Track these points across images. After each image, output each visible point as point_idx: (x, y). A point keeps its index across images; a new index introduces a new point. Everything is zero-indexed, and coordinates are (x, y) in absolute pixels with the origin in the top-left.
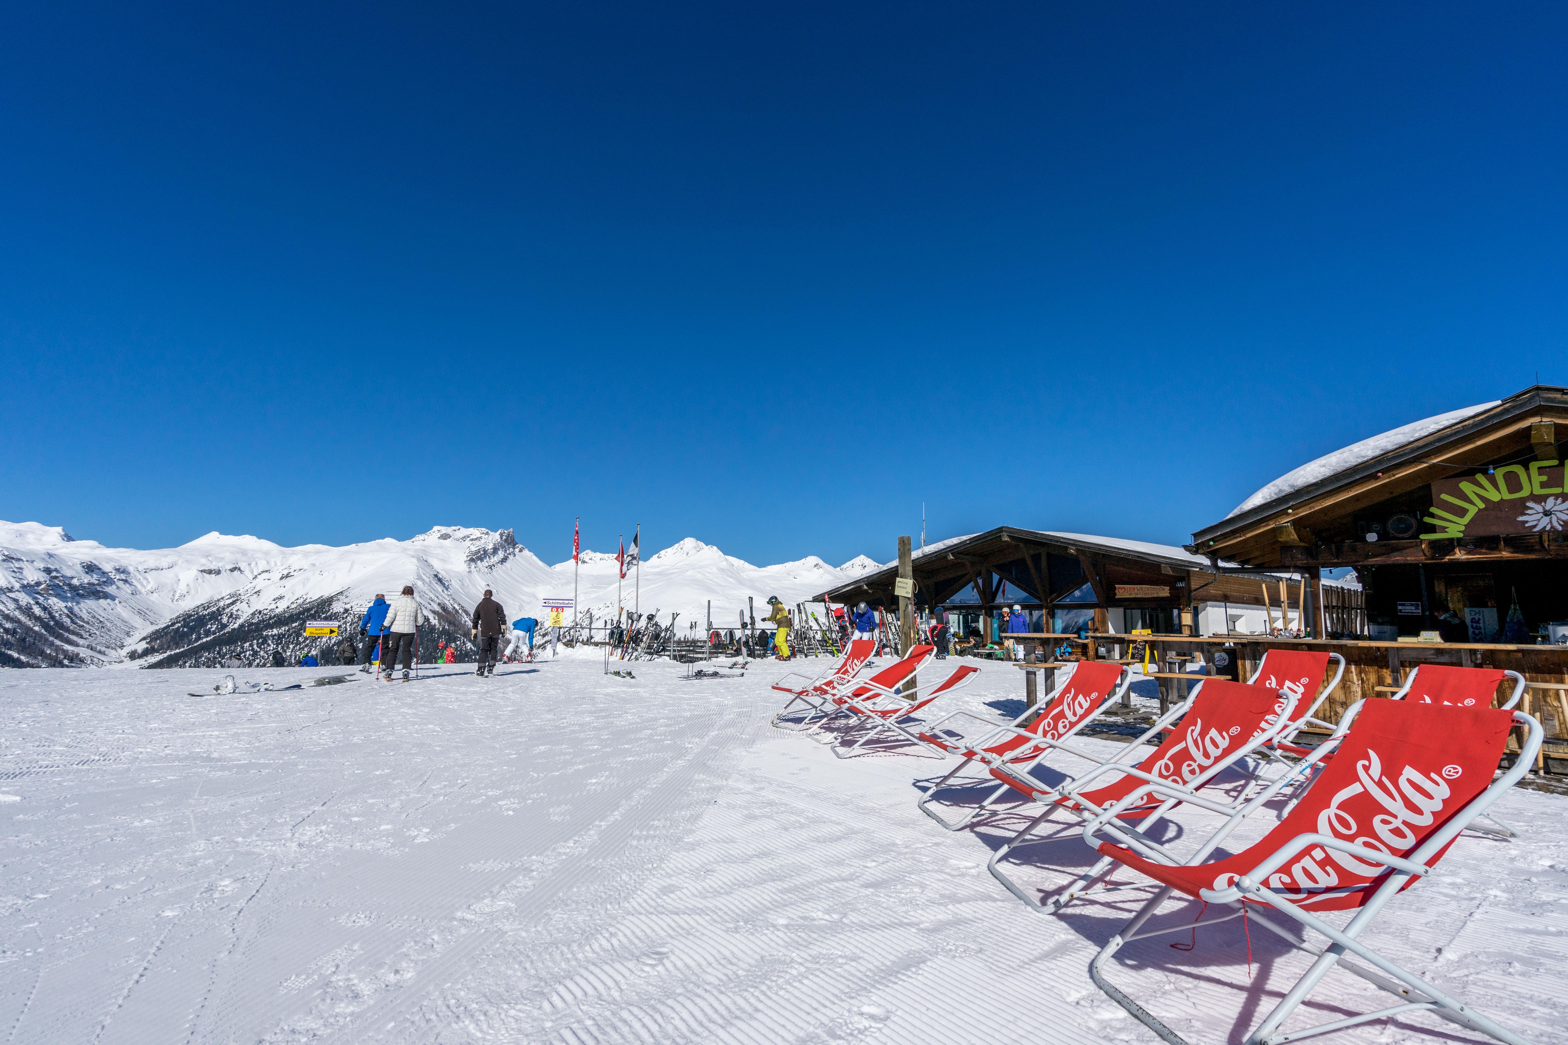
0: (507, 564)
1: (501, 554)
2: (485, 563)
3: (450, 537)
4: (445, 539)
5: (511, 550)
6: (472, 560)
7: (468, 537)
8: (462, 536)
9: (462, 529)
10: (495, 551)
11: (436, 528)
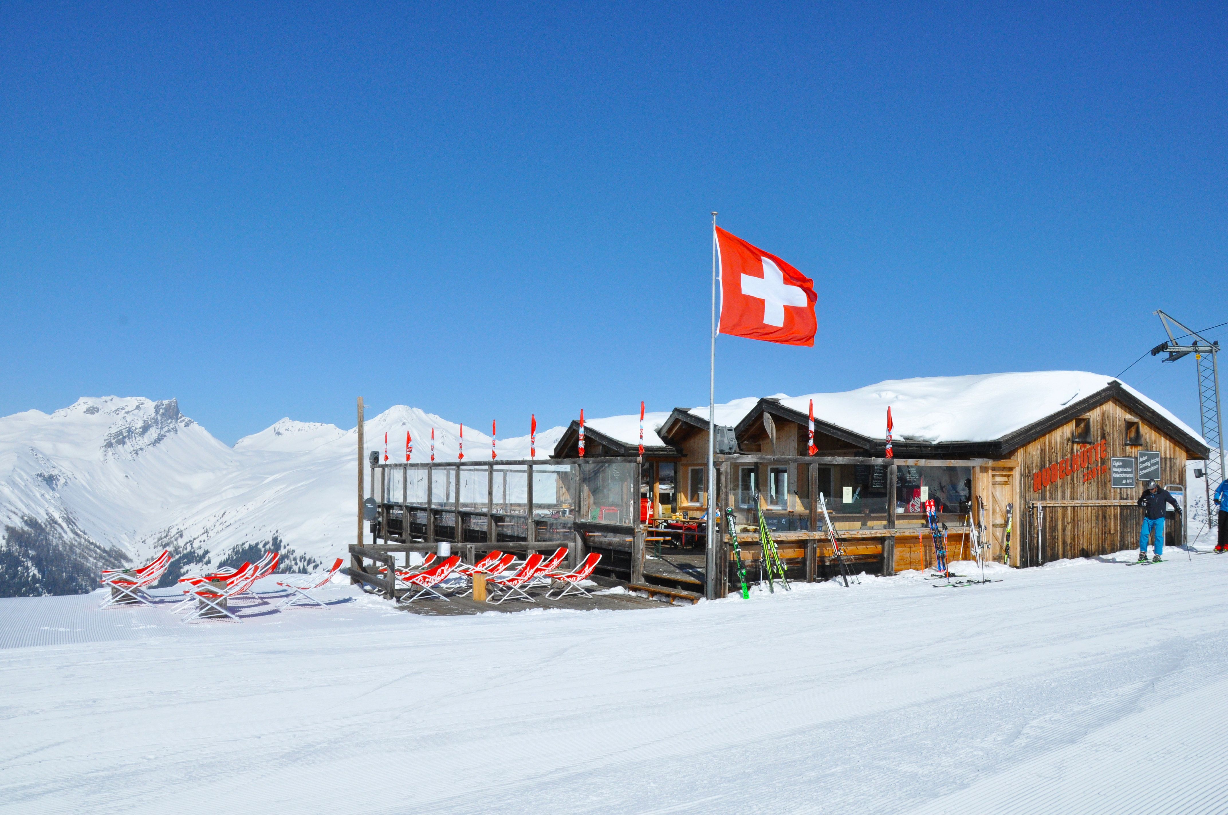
0: (162, 445)
1: (153, 433)
2: (128, 446)
3: (98, 411)
4: (92, 413)
5: (172, 426)
6: (110, 445)
7: (123, 409)
8: (114, 409)
9: (116, 399)
10: (145, 429)
11: (82, 400)
